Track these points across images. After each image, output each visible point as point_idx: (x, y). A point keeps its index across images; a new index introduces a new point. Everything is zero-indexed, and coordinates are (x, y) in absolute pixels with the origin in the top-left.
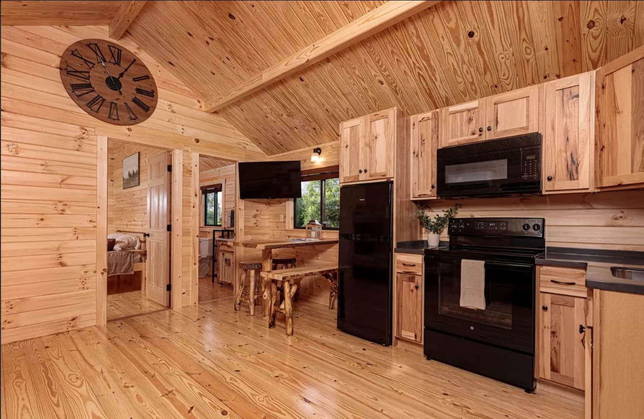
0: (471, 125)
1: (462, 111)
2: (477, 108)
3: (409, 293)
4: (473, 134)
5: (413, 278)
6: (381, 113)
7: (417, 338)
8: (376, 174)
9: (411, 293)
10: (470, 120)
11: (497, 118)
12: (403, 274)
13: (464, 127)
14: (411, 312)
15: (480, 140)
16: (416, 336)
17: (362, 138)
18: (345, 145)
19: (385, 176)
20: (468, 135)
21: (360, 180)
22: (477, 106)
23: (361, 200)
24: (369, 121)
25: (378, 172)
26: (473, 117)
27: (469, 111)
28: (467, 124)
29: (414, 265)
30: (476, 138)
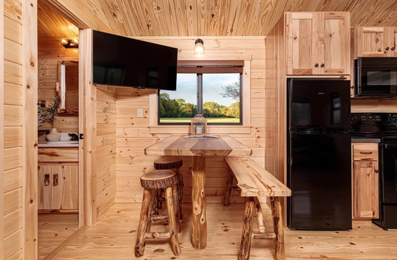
0: (378, 44)
1: (371, 32)
2: (383, 32)
3: (366, 177)
4: (380, 51)
5: (371, 164)
6: (338, 13)
7: (375, 215)
8: (331, 70)
9: (368, 177)
10: (377, 40)
11: (395, 43)
12: (361, 162)
13: (373, 45)
14: (368, 194)
15: (385, 56)
16: (374, 213)
17: (316, 33)
18: (294, 37)
19: (342, 73)
20: (376, 51)
21: (313, 74)
22: (383, 31)
23: (319, 93)
24: (324, 18)
25: (333, 68)
26: (379, 38)
27: (376, 33)
28: (375, 43)
29: (371, 153)
30: (382, 54)
